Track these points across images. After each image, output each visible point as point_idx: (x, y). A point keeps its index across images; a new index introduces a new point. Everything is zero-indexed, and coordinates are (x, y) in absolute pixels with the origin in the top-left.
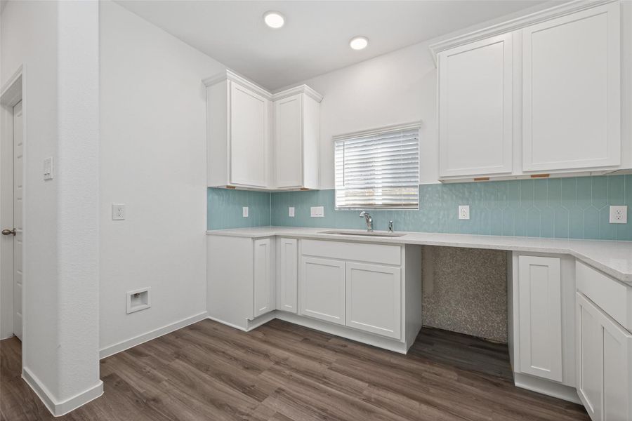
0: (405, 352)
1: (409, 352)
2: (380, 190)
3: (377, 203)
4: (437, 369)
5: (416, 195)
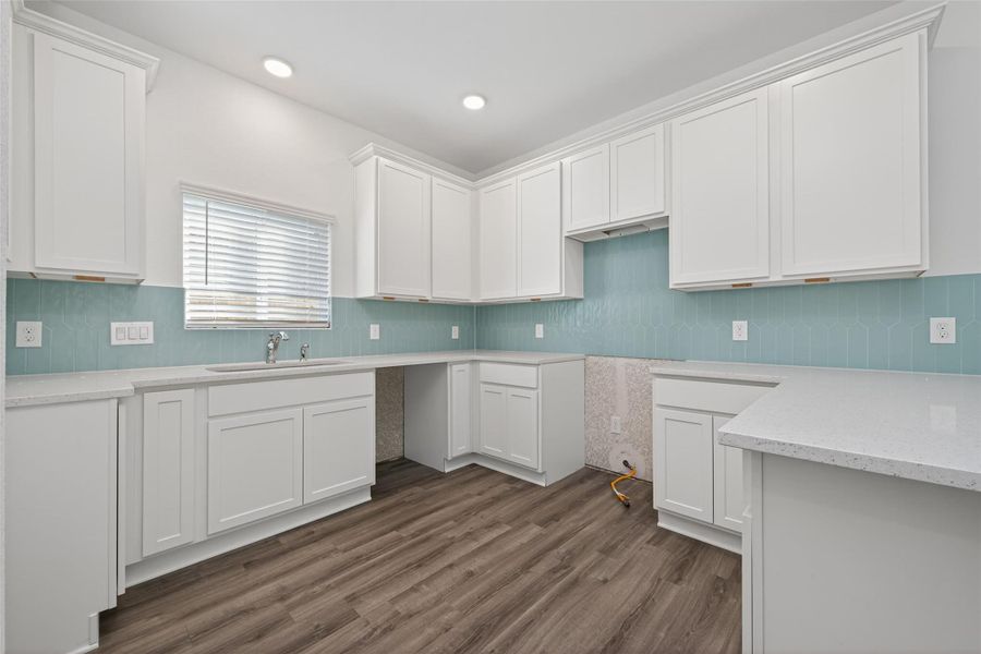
0: (369, 498)
1: (372, 495)
2: (264, 298)
3: (259, 318)
4: (408, 492)
5: (326, 310)
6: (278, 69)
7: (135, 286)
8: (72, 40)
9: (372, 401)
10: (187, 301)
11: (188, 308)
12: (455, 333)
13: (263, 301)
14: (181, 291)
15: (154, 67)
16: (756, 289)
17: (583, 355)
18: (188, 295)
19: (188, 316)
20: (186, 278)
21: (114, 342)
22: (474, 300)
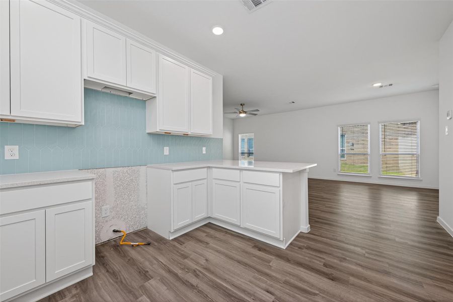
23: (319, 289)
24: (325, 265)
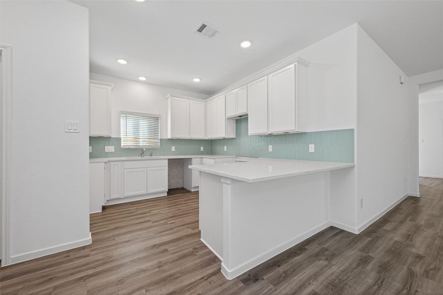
6: (142, 79)
7: (110, 137)
8: (97, 84)
9: (167, 168)
10: (122, 141)
11: (122, 143)
12: (202, 149)
13: (141, 140)
14: (120, 138)
15: (113, 86)
16: (274, 135)
17: (235, 156)
18: (122, 139)
19: (122, 145)
20: (121, 135)
21: (106, 151)
22: (206, 139)
23: (155, 237)
24: (166, 250)
